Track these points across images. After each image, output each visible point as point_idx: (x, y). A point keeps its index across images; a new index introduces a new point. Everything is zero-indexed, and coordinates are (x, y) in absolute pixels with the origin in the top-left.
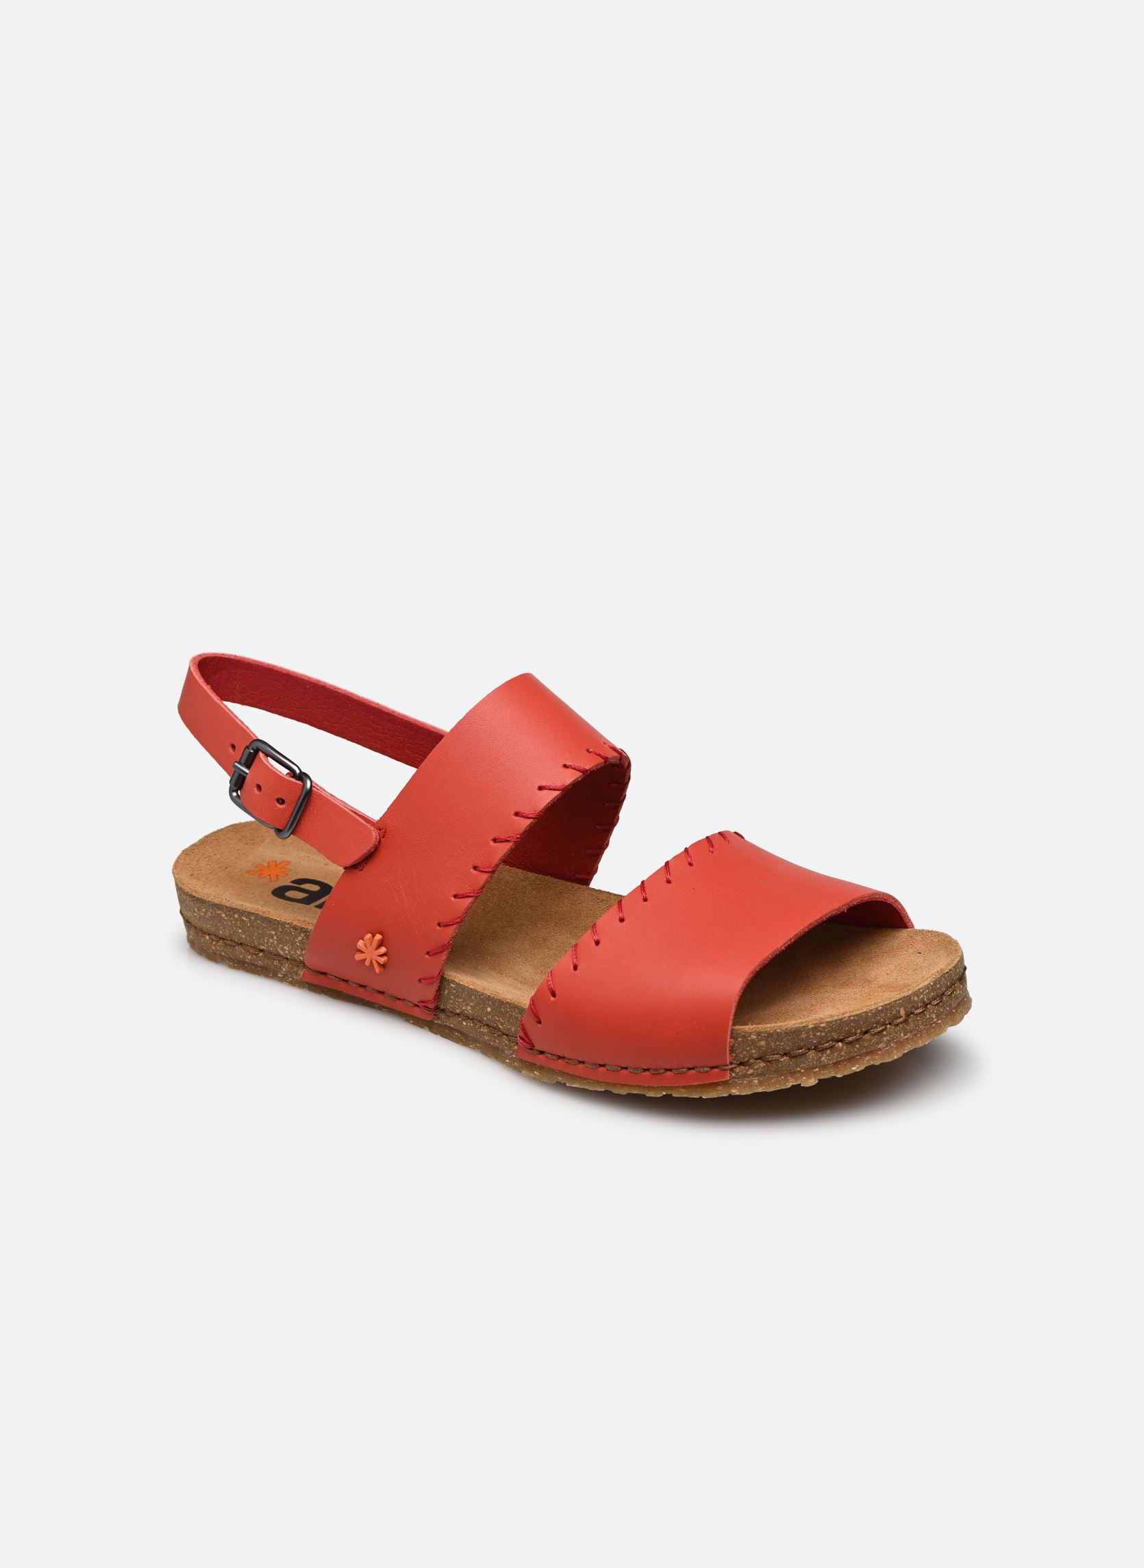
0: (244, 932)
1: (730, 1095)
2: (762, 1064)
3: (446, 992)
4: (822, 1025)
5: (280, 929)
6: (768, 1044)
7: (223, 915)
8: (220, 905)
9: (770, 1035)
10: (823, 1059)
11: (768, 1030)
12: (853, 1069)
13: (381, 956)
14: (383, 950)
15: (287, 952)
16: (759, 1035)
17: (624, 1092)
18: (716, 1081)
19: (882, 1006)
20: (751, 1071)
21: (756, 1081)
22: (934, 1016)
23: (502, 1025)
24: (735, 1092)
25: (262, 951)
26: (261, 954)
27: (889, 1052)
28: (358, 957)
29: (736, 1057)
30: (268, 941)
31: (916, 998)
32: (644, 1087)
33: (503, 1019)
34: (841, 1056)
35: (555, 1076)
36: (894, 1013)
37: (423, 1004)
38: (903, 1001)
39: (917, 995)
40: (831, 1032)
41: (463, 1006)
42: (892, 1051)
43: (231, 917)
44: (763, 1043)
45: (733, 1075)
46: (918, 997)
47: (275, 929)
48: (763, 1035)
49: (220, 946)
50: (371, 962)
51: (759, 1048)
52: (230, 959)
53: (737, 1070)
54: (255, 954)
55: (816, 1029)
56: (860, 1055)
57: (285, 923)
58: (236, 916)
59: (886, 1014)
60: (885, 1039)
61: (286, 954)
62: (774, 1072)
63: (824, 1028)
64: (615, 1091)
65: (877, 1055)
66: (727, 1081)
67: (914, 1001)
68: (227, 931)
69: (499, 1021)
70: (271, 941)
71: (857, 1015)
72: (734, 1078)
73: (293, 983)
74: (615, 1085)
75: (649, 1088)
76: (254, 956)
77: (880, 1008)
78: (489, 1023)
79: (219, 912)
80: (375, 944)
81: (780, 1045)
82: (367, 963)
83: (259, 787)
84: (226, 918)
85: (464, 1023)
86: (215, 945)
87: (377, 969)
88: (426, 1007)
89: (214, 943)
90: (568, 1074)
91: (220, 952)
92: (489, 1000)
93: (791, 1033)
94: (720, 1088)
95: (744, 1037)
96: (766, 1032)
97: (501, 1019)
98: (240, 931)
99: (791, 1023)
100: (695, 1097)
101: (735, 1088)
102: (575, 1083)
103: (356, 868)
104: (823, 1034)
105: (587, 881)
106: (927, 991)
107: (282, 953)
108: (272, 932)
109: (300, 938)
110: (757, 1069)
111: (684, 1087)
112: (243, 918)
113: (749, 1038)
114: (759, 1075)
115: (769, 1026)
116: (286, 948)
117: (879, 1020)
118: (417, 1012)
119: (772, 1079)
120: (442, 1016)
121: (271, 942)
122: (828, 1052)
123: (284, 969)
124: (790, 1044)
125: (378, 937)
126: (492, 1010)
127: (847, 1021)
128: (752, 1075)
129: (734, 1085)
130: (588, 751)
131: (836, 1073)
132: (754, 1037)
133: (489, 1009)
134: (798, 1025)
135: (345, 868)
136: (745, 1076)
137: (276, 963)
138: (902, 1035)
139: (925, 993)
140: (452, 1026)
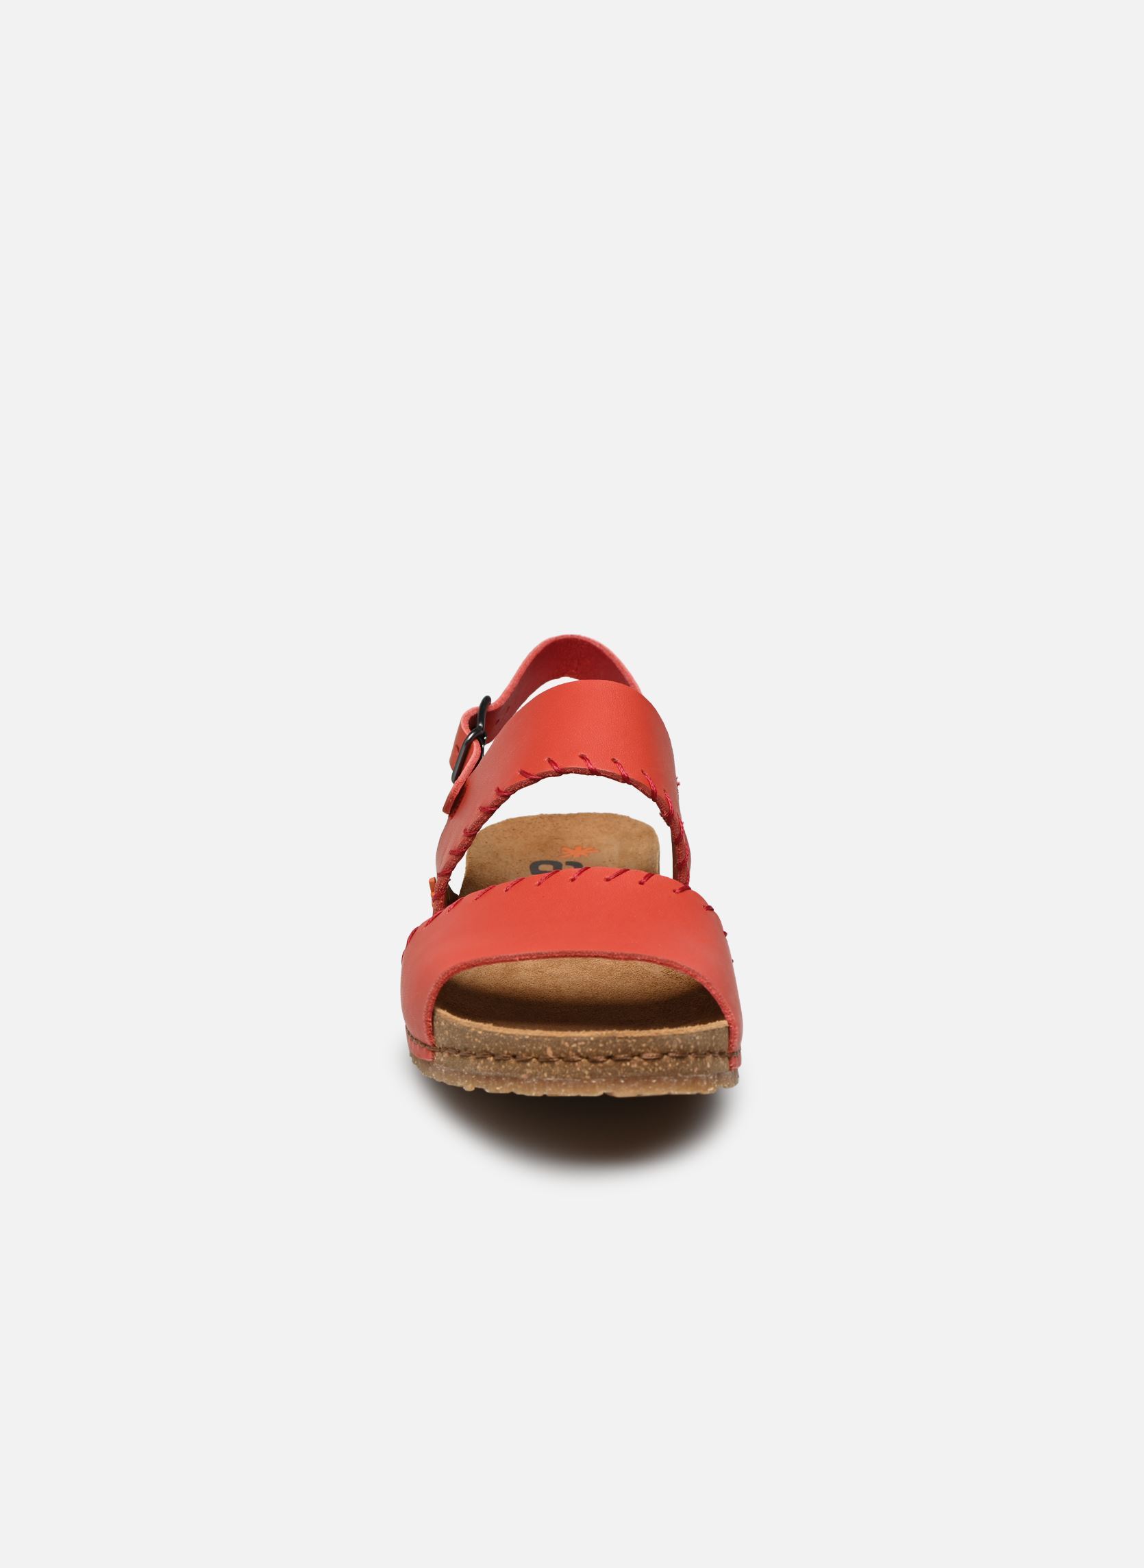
10: (479, 1067)
12: (498, 1088)
19: (530, 1036)
22: (587, 1072)
27: (530, 1087)
31: (567, 1044)
34: (490, 1071)
36: (540, 1048)
38: (551, 1041)
39: (569, 1042)
40: (485, 1041)
46: (570, 1045)
56: (506, 1077)
59: (532, 1046)
60: (528, 1071)
67: (564, 1046)
77: (527, 1037)
106: (583, 1043)
117: (525, 1049)
127: (497, 1036)
131: (487, 1087)
138: (546, 1075)
139: (580, 1044)
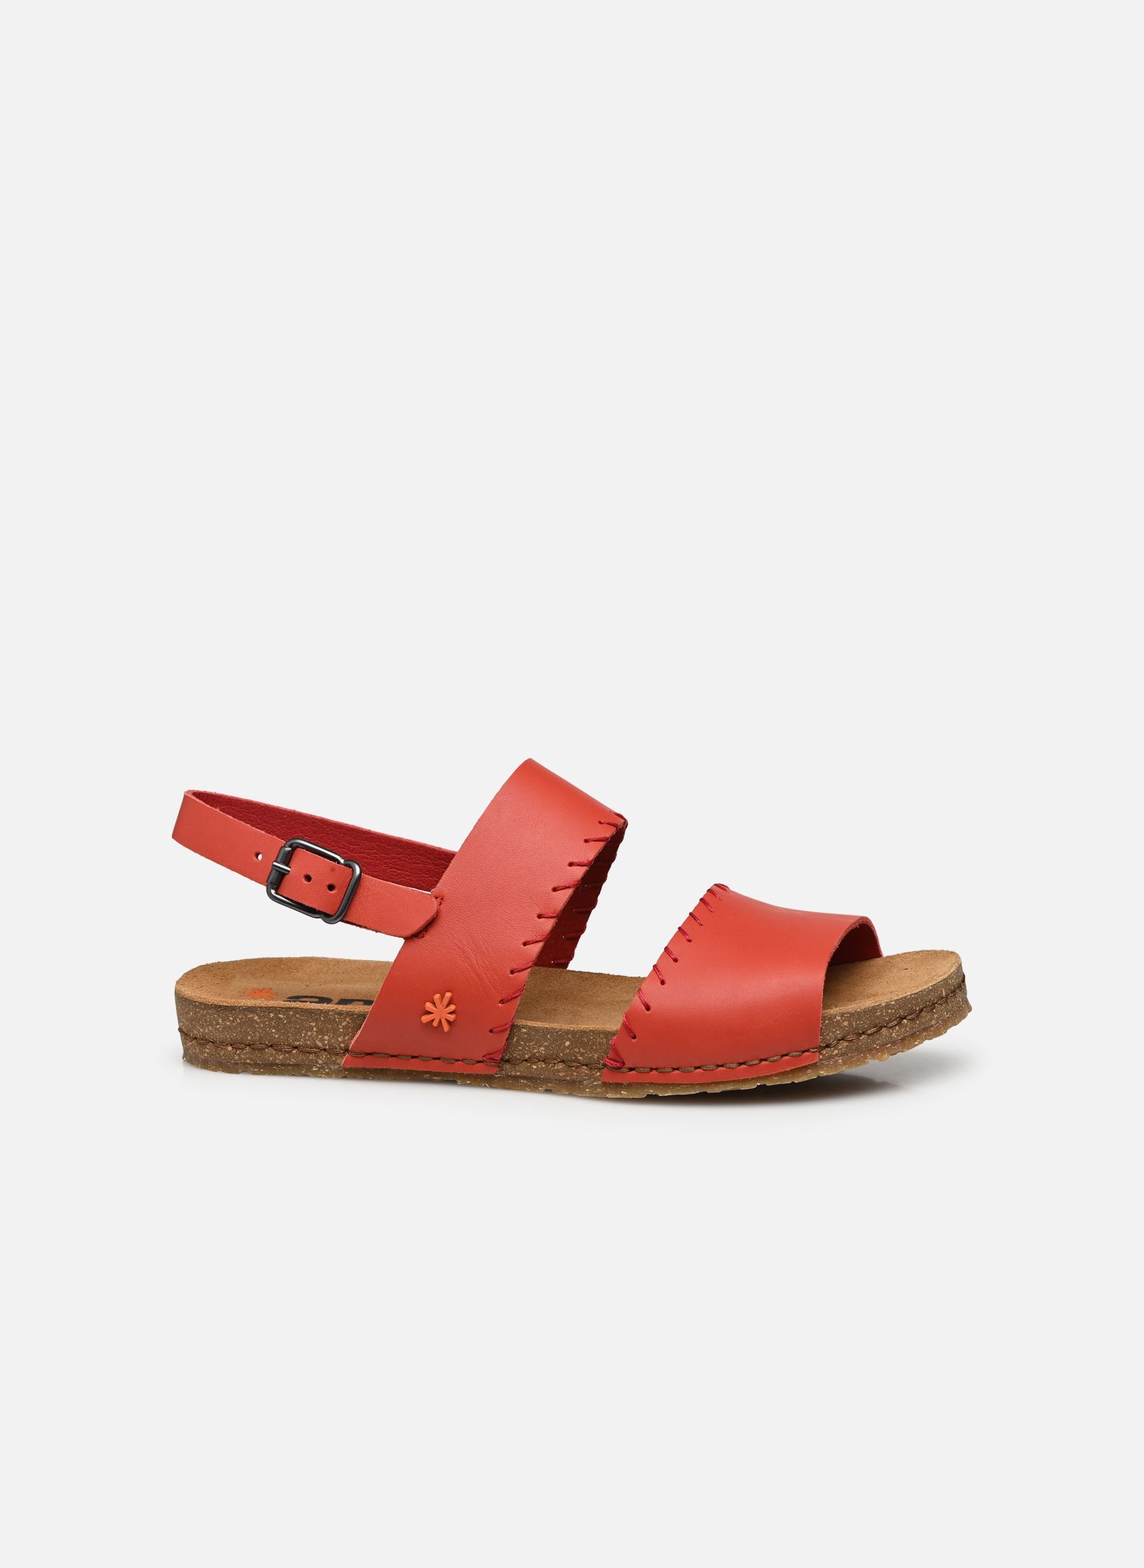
0: (278, 1031)
1: (818, 1076)
2: (845, 1044)
3: (515, 1040)
4: (892, 1003)
5: (322, 1019)
6: (850, 1024)
7: (256, 1018)
8: (254, 1007)
9: (852, 1015)
10: (894, 1034)
11: (850, 1010)
13: (451, 1013)
14: (452, 1007)
15: (326, 1042)
16: (843, 1016)
17: (717, 1090)
18: (807, 1064)
20: (836, 1052)
21: (840, 1061)
23: (581, 1056)
24: (823, 1073)
25: (296, 1047)
26: (294, 1051)
28: (425, 1019)
29: (823, 1039)
30: (306, 1035)
32: (738, 1081)
33: (584, 1049)
34: (907, 1032)
35: (646, 1090)
36: (939, 992)
37: (489, 1059)
40: (899, 1009)
41: (534, 1048)
42: (940, 1028)
43: (264, 1017)
44: (846, 1023)
45: (821, 1057)
47: (316, 1020)
48: (846, 1015)
49: (245, 1054)
50: (440, 1022)
51: (843, 1028)
52: (256, 1065)
53: (824, 1052)
54: (288, 1052)
55: (888, 1006)
57: (329, 1010)
58: (272, 1015)
59: (934, 993)
60: (935, 1016)
61: (326, 1045)
62: (855, 1050)
63: (894, 1005)
64: (710, 1091)
65: (931, 1031)
66: (816, 1063)
68: (258, 1035)
69: (579, 1052)
70: (309, 1033)
71: (915, 994)
72: (821, 1060)
73: (329, 1075)
74: (709, 1084)
75: (745, 1081)
76: (287, 1055)
77: (931, 988)
78: (565, 1058)
79: (251, 1016)
80: (446, 1001)
81: (860, 1024)
82: (435, 1024)
83: (308, 878)
84: (258, 1020)
85: (534, 1067)
86: (239, 1055)
87: (446, 1027)
88: (492, 1059)
89: (238, 1052)
90: (660, 1085)
91: (245, 1060)
92: (568, 1034)
93: (869, 1011)
94: (809, 1071)
95: (830, 1019)
96: (848, 1013)
97: (581, 1050)
98: (274, 1031)
99: (868, 1003)
100: (788, 1083)
101: (824, 1070)
102: (668, 1092)
103: (416, 937)
104: (893, 1011)
105: (566, 965)
107: (320, 1044)
108: (312, 1024)
109: (344, 1024)
110: (841, 1049)
111: (777, 1075)
112: (280, 1016)
113: (835, 1020)
114: (842, 1055)
115: (851, 1007)
116: (326, 1037)
118: (480, 1069)
119: (853, 1057)
120: (507, 1066)
121: (310, 1035)
122: (897, 1028)
123: (320, 1062)
124: (868, 1022)
125: (448, 995)
126: (571, 1044)
127: (909, 999)
128: (836, 1055)
129: (822, 1068)
130: (600, 823)
132: (838, 1018)
133: (567, 1043)
134: (873, 1005)
135: (406, 939)
136: (831, 1057)
137: (312, 1057)
140: (518, 1074)
